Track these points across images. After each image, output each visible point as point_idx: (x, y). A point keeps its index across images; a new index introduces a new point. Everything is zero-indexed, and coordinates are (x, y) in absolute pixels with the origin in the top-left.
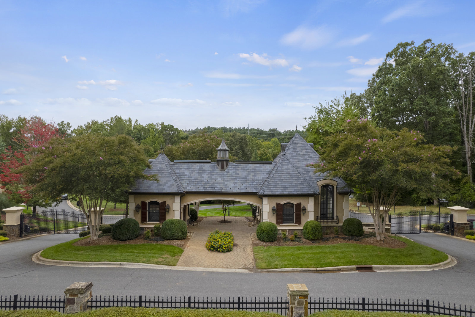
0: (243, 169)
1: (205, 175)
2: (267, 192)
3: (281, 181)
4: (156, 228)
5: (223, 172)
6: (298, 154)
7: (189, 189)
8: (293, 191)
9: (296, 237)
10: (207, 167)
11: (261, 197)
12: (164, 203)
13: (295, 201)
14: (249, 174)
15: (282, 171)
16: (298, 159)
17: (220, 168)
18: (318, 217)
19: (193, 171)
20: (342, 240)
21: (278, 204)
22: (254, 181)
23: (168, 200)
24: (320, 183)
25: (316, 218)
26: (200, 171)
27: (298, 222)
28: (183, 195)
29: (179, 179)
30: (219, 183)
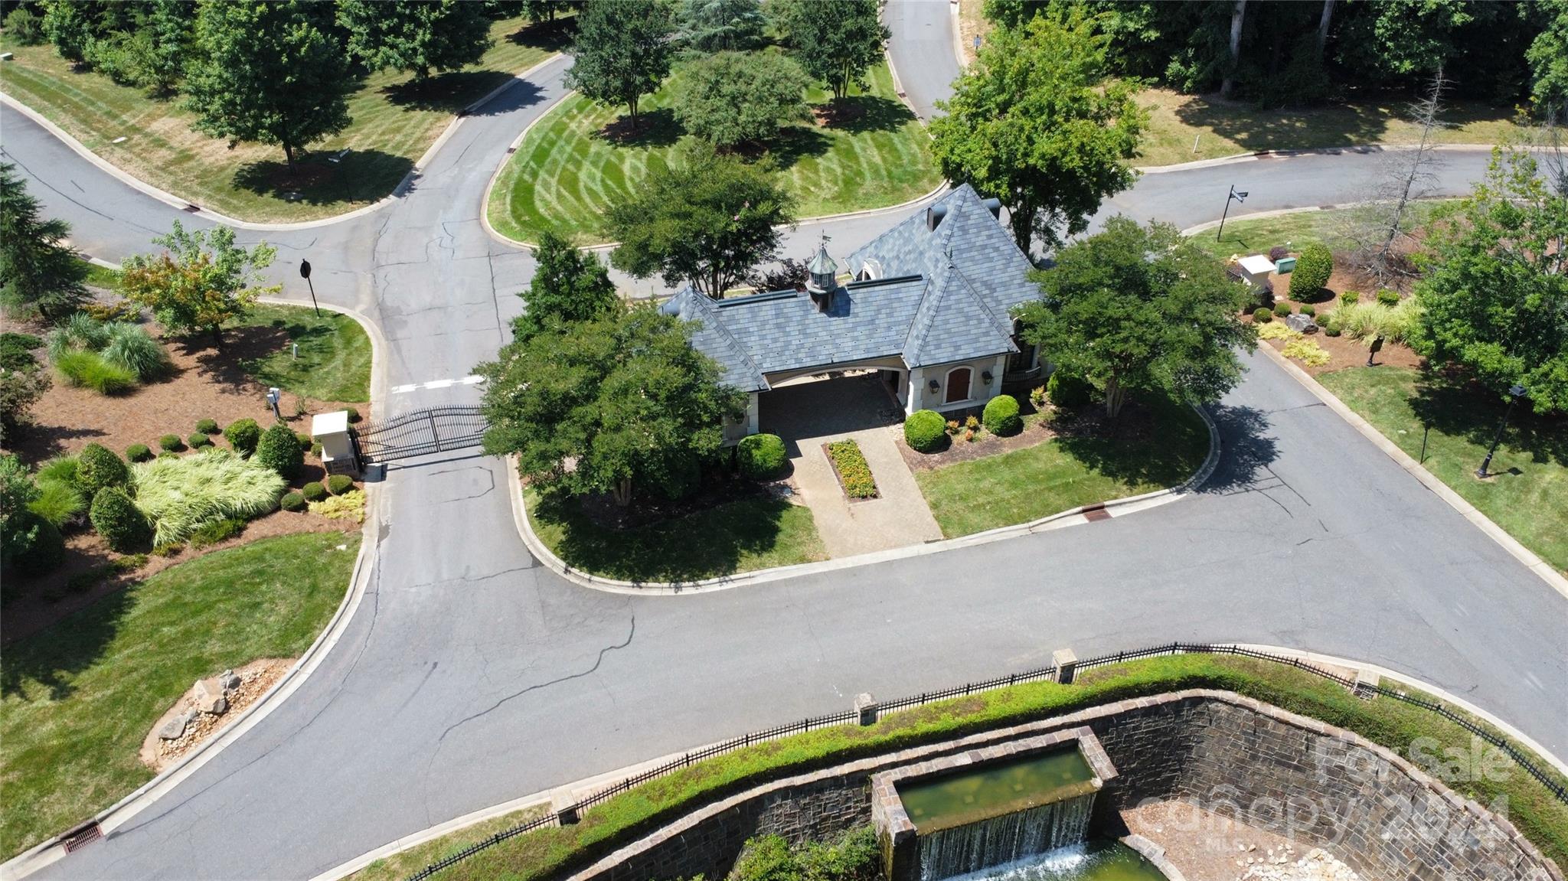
0: (866, 301)
2: (925, 361)
3: (948, 332)
5: (830, 317)
6: (972, 246)
8: (971, 352)
10: (792, 306)
11: (913, 367)
15: (948, 308)
16: (972, 259)
22: (889, 328)
26: (779, 321)
28: (762, 390)
29: (745, 352)
30: (824, 344)
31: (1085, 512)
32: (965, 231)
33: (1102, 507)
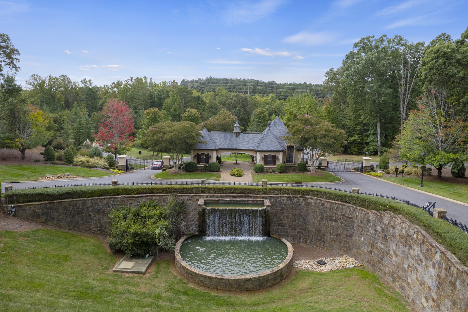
0: (248, 137)
1: (228, 140)
2: (259, 149)
3: (267, 144)
4: (205, 166)
5: (237, 138)
6: (277, 129)
7: (220, 147)
8: (272, 149)
9: (273, 171)
10: (229, 135)
11: (257, 151)
12: (208, 154)
13: (273, 154)
14: (250, 139)
16: (277, 132)
17: (235, 136)
18: (285, 162)
19: (221, 138)
20: (295, 173)
21: (265, 155)
22: (253, 143)
23: (210, 153)
24: (287, 145)
25: (284, 162)
26: (225, 138)
27: (275, 164)
28: (217, 150)
29: (215, 142)
30: (235, 144)
31: (296, 183)
32: (275, 125)
33: (301, 183)
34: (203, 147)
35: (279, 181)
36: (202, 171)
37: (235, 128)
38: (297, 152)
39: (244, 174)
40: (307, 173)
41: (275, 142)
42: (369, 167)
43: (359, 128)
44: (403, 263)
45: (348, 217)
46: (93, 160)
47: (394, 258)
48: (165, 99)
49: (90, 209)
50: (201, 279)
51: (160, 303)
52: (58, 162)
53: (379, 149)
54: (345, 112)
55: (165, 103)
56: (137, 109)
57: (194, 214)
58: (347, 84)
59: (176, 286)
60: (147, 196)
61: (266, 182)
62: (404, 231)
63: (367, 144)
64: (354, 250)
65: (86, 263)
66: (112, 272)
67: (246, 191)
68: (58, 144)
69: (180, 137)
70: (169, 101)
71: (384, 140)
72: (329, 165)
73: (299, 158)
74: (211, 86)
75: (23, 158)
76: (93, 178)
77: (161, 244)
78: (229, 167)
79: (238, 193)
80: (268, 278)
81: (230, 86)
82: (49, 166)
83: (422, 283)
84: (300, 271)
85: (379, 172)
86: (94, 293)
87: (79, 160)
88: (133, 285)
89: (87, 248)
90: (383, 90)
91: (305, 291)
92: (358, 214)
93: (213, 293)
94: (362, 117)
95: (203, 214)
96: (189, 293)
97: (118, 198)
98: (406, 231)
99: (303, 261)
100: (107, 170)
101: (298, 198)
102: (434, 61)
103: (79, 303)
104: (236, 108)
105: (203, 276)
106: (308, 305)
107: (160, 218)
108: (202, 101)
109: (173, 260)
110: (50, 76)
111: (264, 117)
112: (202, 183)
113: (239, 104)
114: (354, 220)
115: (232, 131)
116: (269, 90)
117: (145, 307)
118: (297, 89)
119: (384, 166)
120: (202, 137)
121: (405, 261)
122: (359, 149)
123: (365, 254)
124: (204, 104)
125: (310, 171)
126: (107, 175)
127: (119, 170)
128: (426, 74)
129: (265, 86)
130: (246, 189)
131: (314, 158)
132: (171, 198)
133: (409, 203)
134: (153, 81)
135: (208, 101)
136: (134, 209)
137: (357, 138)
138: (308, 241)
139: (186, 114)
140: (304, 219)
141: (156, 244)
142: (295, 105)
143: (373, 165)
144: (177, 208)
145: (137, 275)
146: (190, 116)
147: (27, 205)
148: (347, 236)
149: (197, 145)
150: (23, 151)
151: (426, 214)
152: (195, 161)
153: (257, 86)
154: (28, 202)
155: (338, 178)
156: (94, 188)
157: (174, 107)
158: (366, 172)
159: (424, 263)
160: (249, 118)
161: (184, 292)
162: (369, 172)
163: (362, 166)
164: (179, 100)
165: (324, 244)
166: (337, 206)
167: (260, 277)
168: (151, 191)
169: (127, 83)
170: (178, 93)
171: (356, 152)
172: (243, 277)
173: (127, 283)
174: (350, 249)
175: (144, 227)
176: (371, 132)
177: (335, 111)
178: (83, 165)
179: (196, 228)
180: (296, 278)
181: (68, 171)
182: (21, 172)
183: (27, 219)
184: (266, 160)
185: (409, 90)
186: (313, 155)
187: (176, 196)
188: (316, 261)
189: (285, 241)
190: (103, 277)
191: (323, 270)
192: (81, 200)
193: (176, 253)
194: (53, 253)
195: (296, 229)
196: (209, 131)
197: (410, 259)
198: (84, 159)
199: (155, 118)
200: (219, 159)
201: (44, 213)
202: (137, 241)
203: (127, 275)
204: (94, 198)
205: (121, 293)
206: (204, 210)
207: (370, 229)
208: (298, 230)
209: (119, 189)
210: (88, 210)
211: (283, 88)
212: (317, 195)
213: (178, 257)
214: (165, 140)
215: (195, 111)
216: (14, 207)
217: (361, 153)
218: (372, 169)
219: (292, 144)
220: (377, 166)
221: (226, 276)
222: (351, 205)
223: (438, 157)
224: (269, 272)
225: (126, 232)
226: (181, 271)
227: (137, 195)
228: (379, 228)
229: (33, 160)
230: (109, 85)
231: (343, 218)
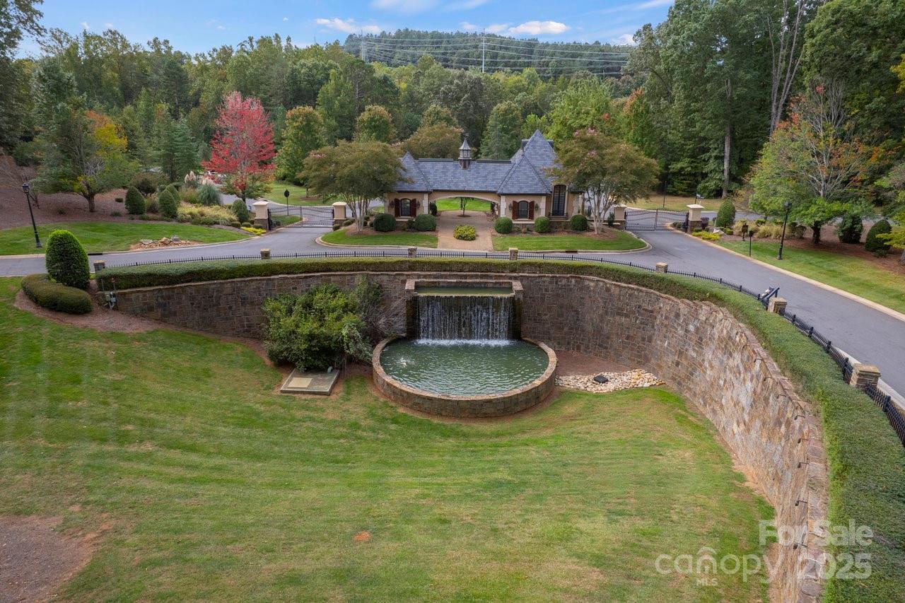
0: (484, 168)
1: (449, 174)
2: (505, 191)
3: (518, 181)
4: (410, 222)
5: (467, 172)
6: (537, 154)
7: (435, 187)
8: (528, 191)
9: (528, 230)
10: (450, 166)
11: (500, 195)
12: (414, 200)
13: (529, 200)
14: (489, 173)
15: (519, 171)
16: (536, 159)
17: (462, 167)
18: (550, 213)
19: (437, 170)
20: (566, 233)
21: (514, 202)
23: (418, 198)
24: (553, 184)
25: (548, 214)
26: (444, 170)
27: (531, 217)
28: (429, 193)
29: (426, 179)
30: (462, 182)
31: (567, 252)
32: (534, 147)
33: (576, 252)
34: (406, 187)
35: (537, 249)
36: (404, 230)
37: (461, 153)
38: (571, 195)
39: (477, 236)
40: (587, 233)
41: (534, 179)
42: (698, 222)
43: (690, 145)
44: (719, 378)
45: (646, 310)
46: (210, 211)
47: (708, 372)
48: (321, 84)
49: (230, 297)
50: (417, 401)
51: (359, 433)
52: (151, 215)
53: (725, 186)
54: (666, 115)
55: (323, 93)
56: (268, 105)
57: (399, 305)
58: (673, 60)
59: (380, 412)
60: (321, 276)
61: (516, 252)
62: (725, 331)
63: (704, 176)
64: (653, 361)
65: (238, 381)
66: (279, 393)
67: (484, 268)
68: (143, 183)
69: (366, 172)
70: (329, 87)
71: (735, 167)
72: (628, 218)
73: (574, 207)
74: (407, 48)
75: (92, 210)
76: (217, 245)
77: (352, 351)
78: (450, 223)
79: (469, 271)
80: (517, 399)
81: (446, 48)
82: (139, 224)
83: (737, 403)
84: (567, 391)
85: (715, 231)
86: (262, 421)
87: (187, 211)
88: (316, 410)
89: (234, 358)
90: (741, 73)
91: (572, 418)
92: (662, 306)
93: (435, 421)
94: (698, 125)
95: (414, 306)
96: (400, 420)
97: (273, 279)
98: (728, 332)
99: (571, 377)
100: (237, 229)
101: (568, 278)
102: (829, 30)
103: (245, 431)
104: (458, 99)
105: (419, 396)
106: (575, 435)
107: (344, 312)
108: (392, 86)
109: (370, 374)
110: (85, 33)
111: (514, 119)
112: (410, 254)
113: (466, 92)
114: (655, 314)
115: (455, 157)
116: (526, 57)
117: (338, 438)
118: (581, 56)
119: (726, 221)
120: (404, 170)
121: (722, 375)
122: (689, 186)
123: (669, 367)
124: (397, 92)
125: (593, 230)
126: (240, 237)
127: (257, 228)
128: (812, 54)
129: (517, 50)
130: (483, 264)
131: (602, 206)
132: (359, 279)
133: (740, 289)
134: (293, 44)
135: (403, 86)
136: (302, 298)
137: (686, 165)
138: (582, 347)
139: (365, 116)
140: (577, 312)
141: (342, 352)
142: (572, 107)
143: (707, 219)
144: (371, 295)
145: (318, 397)
146: (372, 120)
147: (132, 292)
148: (643, 339)
149: (395, 184)
150: (90, 197)
151: (759, 306)
152: (393, 212)
153: (501, 48)
154: (133, 287)
155: (641, 243)
156: (232, 263)
157: (339, 101)
158: (692, 231)
159: (742, 375)
160: (485, 122)
161: (392, 420)
162: (697, 231)
163: (687, 220)
164: (349, 85)
165: (607, 352)
166: (630, 292)
167: (504, 398)
168: (327, 267)
169: (242, 49)
170: (346, 71)
171: (684, 190)
172: (479, 398)
173: (307, 408)
174: (648, 360)
175: (321, 326)
176: (714, 154)
177: (648, 112)
178: (195, 220)
179: (402, 327)
180: (560, 401)
181: (173, 232)
182: (98, 235)
183: (134, 314)
184: (516, 210)
185: (792, 72)
186: (599, 202)
187: (368, 275)
188: (592, 377)
189: (544, 346)
190: (268, 399)
191: (601, 390)
192: (214, 284)
193: (374, 364)
194: (187, 365)
195: (563, 329)
196: (416, 156)
197: (728, 372)
198: (194, 209)
199: (308, 125)
200: (433, 208)
201: (159, 305)
202: (315, 346)
203: (304, 397)
204: (235, 280)
205: (300, 420)
206: (415, 299)
207: (679, 329)
208: (566, 329)
209: (275, 265)
210: (227, 299)
211: (553, 55)
212: (599, 275)
213: (379, 370)
214: (341, 177)
215: (380, 109)
216: (114, 296)
217: (690, 192)
218: (704, 225)
219: (562, 183)
220: (714, 220)
221: (453, 397)
222: (652, 291)
223: (813, 209)
224: (518, 391)
225: (294, 332)
226: (385, 391)
227: (304, 275)
228: (691, 328)
229: (110, 213)
230: (206, 55)
231: (638, 311)
